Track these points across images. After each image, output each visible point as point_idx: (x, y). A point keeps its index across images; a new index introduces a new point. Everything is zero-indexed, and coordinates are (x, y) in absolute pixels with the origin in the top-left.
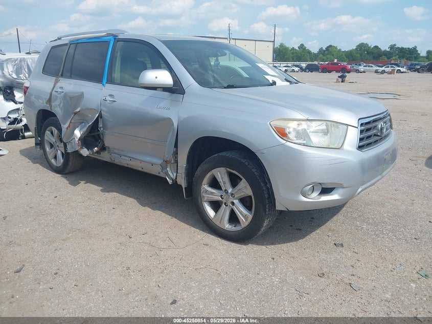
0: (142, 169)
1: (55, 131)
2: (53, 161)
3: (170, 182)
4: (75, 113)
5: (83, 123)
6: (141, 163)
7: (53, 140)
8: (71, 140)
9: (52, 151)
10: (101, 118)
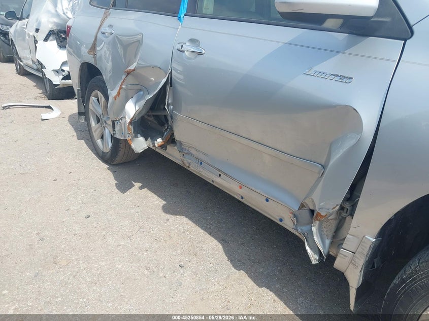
0: (242, 198)
1: (103, 99)
2: (99, 142)
3: (314, 258)
4: (128, 73)
5: (141, 90)
6: (241, 188)
7: (100, 111)
8: (121, 119)
9: (99, 128)
10: (171, 86)
